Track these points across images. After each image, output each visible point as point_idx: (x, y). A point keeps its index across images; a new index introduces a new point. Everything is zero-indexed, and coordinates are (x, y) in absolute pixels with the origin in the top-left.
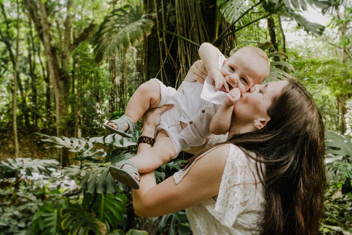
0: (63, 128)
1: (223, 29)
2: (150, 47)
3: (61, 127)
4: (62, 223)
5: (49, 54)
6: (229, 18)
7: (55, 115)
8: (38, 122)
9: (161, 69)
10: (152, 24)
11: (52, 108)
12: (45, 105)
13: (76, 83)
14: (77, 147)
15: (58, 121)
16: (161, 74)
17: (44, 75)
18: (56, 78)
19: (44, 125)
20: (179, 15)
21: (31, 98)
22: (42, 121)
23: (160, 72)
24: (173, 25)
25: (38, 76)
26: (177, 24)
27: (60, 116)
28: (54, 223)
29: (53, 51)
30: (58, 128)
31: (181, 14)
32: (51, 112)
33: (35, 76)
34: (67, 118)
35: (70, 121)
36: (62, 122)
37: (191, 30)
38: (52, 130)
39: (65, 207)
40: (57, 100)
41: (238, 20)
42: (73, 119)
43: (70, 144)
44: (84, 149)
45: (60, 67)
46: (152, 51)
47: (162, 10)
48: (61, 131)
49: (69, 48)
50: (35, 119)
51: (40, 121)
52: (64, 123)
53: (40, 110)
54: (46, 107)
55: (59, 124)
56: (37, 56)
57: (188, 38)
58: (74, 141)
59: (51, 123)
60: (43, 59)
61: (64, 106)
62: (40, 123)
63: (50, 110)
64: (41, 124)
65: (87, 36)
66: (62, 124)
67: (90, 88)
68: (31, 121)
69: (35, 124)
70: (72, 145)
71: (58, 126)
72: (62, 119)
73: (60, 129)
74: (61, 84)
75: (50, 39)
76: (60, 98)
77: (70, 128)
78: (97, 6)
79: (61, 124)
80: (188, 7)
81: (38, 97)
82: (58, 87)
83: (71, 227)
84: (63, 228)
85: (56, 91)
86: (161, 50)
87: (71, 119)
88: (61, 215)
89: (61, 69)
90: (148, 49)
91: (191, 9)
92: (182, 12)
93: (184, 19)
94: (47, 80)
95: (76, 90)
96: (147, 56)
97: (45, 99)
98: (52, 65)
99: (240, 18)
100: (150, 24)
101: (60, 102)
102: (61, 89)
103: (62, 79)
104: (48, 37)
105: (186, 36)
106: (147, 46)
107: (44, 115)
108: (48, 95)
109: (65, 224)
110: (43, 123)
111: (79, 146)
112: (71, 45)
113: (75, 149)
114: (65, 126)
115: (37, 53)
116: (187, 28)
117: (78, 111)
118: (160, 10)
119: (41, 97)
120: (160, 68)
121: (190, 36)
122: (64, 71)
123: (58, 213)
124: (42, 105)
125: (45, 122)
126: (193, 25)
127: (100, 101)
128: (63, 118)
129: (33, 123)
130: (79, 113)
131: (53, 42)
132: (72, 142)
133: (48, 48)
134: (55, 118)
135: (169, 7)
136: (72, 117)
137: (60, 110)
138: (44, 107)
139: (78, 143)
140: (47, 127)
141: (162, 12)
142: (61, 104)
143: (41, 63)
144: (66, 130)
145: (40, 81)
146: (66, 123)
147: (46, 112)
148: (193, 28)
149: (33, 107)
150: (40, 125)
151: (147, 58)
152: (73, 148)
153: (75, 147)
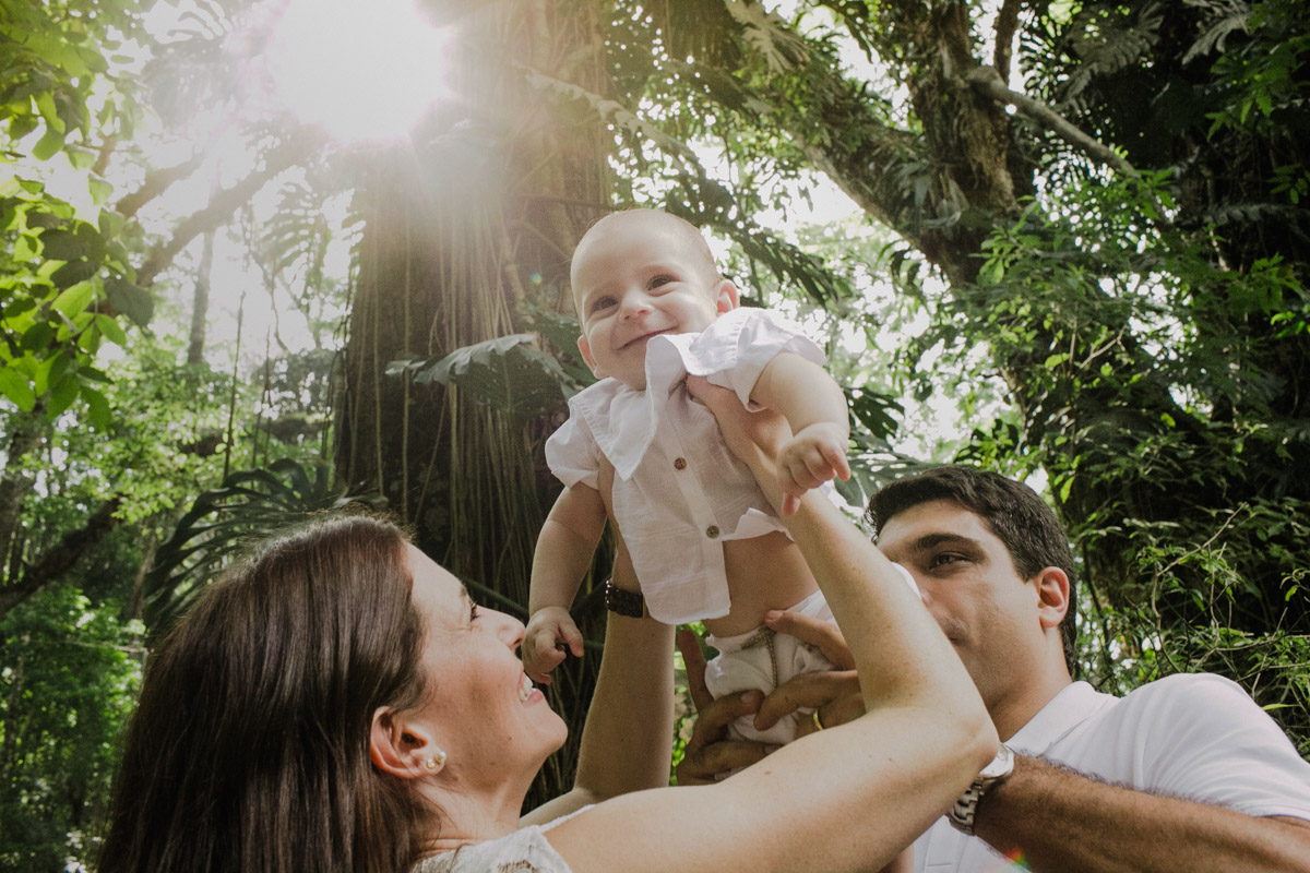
20: (462, 506)
24: (440, 539)
26: (454, 536)
31: (467, 503)
37: (501, 560)
47: (401, 486)
57: (490, 585)
65: (73, 562)
67: (51, 768)
78: (139, 455)
80: (494, 481)
91: (503, 487)
92: (472, 497)
93: (479, 519)
105: (483, 576)
116: (488, 552)
118: (394, 487)
121: (497, 581)
126: (507, 544)
127: (88, 822)
135: (426, 476)
141: (401, 491)
148: (508, 553)
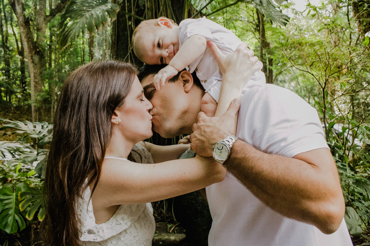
0: (39, 105)
1: (192, 14)
2: (119, 30)
3: (36, 104)
4: (20, 205)
5: (22, 26)
6: (197, 4)
7: (30, 92)
8: (12, 98)
9: (129, 54)
10: (118, 9)
11: (27, 83)
12: (20, 80)
13: (53, 57)
14: (40, 132)
15: (33, 98)
16: (128, 58)
17: (18, 48)
18: (30, 52)
19: (19, 101)
21: (4, 71)
22: (17, 97)
23: (128, 56)
24: (143, 8)
25: (11, 48)
26: (146, 8)
27: (36, 93)
28: (13, 205)
29: (27, 22)
30: (33, 105)
32: (26, 88)
33: (8, 48)
34: (43, 95)
35: (46, 98)
36: (38, 99)
37: (159, 15)
38: (27, 107)
39: (23, 190)
40: (32, 75)
41: (205, 7)
42: (49, 97)
43: (33, 128)
44: (47, 134)
45: (35, 40)
46: (121, 34)
48: (36, 108)
49: (45, 19)
50: (8, 95)
51: (14, 97)
52: (40, 101)
53: (14, 85)
54: (20, 82)
55: (34, 102)
56: (9, 26)
58: (37, 126)
59: (26, 100)
60: (16, 30)
61: (40, 82)
62: (14, 99)
63: (25, 86)
64: (16, 101)
66: (38, 101)
68: (4, 97)
69: (8, 100)
70: (34, 130)
71: (34, 103)
72: (37, 96)
73: (35, 106)
74: (36, 58)
75: (24, 10)
76: (35, 73)
77: (47, 105)
79: (36, 101)
81: (11, 72)
82: (33, 62)
83: (29, 209)
84: (21, 210)
85: (31, 66)
86: (129, 34)
87: (47, 96)
88: (19, 198)
89: (36, 43)
90: (117, 32)
93: (153, 3)
94: (21, 53)
95: (53, 65)
96: (116, 39)
97: (20, 73)
98: (25, 37)
99: (207, 5)
100: (116, 9)
101: (35, 78)
102: (36, 64)
103: (37, 53)
104: (20, 6)
106: (116, 29)
107: (19, 91)
108: (23, 70)
109: (23, 206)
110: (17, 99)
111: (42, 131)
112: (47, 16)
113: (38, 134)
114: (40, 103)
115: (9, 22)
116: (156, 12)
117: (56, 88)
119: (14, 71)
120: (128, 52)
122: (39, 45)
123: (17, 196)
124: (16, 80)
125: (20, 98)
126: (161, 10)
128: (39, 95)
129: (7, 99)
130: (56, 89)
131: (27, 12)
132: (35, 127)
133: (21, 19)
134: (30, 94)
136: (48, 94)
137: (35, 87)
138: (18, 82)
139: (41, 127)
140: (22, 104)
142: (36, 80)
143: (14, 34)
144: (42, 107)
145: (14, 53)
146: (42, 100)
147: (20, 87)
148: (161, 13)
149: (6, 82)
150: (14, 101)
151: (116, 41)
152: (35, 133)
153: (37, 132)
